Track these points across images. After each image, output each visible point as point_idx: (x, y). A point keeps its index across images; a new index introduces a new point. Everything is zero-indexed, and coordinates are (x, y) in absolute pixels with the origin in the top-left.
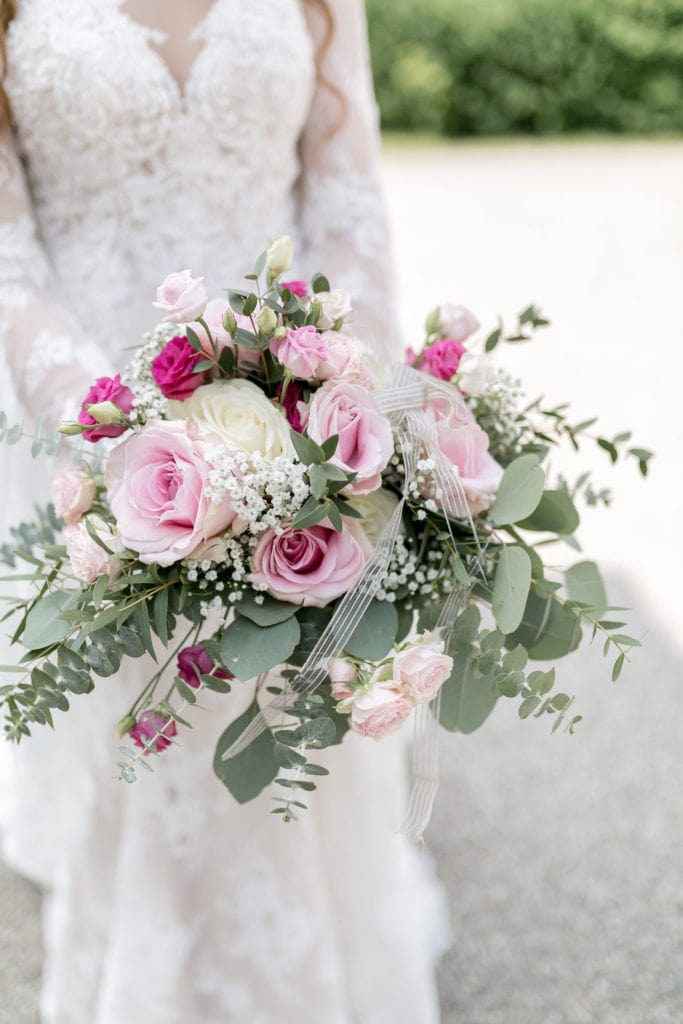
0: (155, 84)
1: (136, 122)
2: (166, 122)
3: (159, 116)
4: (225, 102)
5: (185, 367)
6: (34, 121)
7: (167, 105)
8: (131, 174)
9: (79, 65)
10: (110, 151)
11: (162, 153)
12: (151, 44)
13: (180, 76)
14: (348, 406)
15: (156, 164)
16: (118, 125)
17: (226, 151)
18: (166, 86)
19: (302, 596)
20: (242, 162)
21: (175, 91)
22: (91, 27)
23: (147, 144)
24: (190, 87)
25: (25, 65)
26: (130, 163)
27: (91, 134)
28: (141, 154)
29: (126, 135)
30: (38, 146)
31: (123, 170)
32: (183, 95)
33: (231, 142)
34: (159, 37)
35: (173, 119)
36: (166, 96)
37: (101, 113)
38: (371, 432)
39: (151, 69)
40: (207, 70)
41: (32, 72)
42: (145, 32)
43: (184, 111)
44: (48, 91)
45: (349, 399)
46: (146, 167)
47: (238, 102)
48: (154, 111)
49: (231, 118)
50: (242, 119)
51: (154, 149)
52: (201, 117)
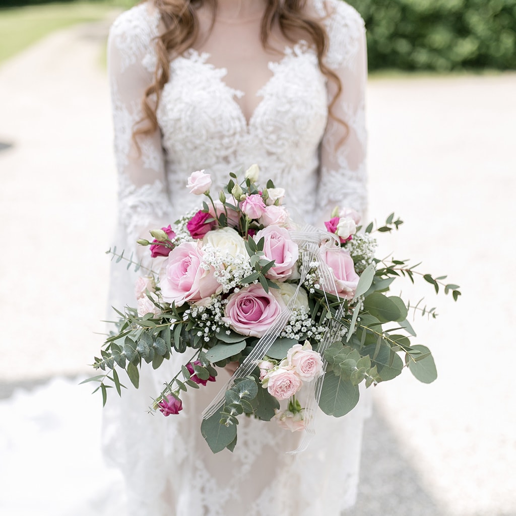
0: (233, 118)
1: (222, 137)
2: (237, 137)
3: (234, 134)
4: (270, 129)
5: (201, 221)
6: (171, 133)
7: (238, 129)
8: (218, 162)
9: (195, 108)
10: (207, 150)
11: (235, 153)
12: (235, 98)
13: (248, 115)
14: (277, 237)
15: (232, 159)
16: (212, 138)
17: (270, 154)
18: (239, 119)
19: (249, 330)
20: (279, 159)
21: (244, 122)
22: (204, 89)
23: (227, 148)
24: (252, 121)
25: (169, 107)
26: (217, 157)
27: (198, 142)
28: (223, 153)
29: (216, 143)
30: (173, 146)
31: (214, 160)
32: (248, 124)
33: (273, 150)
34: (239, 94)
35: (242, 136)
36: (238, 125)
37: (204, 132)
38: (288, 250)
39: (233, 110)
40: (261, 112)
41: (172, 110)
42: (232, 91)
43: (248, 133)
44: (179, 120)
45: (278, 234)
46: (226, 159)
47: (277, 129)
48: (231, 132)
49: (273, 137)
50: (279, 138)
51: (230, 151)
52: (257, 136)
